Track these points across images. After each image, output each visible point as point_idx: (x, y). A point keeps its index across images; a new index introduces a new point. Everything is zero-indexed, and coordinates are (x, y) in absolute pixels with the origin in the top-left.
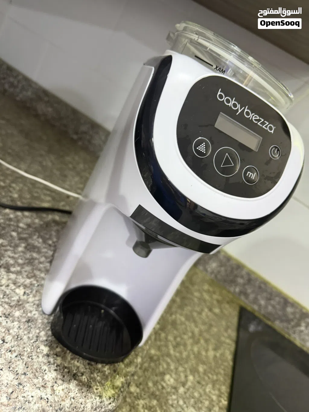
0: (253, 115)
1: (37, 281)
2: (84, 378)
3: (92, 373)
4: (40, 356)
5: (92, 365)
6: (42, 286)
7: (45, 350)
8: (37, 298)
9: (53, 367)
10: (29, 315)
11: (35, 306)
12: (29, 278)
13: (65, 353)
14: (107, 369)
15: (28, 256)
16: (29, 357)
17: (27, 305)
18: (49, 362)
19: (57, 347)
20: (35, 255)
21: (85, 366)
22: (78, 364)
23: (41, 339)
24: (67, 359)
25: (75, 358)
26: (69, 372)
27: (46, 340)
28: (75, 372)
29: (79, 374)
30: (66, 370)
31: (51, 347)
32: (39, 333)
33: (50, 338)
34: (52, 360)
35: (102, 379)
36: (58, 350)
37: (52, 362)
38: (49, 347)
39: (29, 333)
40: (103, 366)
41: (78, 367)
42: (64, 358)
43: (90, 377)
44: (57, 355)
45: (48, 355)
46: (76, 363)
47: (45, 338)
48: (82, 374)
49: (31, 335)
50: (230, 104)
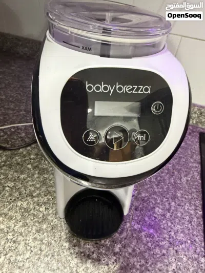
0: (126, 87)
1: (51, 195)
2: (95, 256)
3: (99, 250)
4: (65, 251)
5: (98, 243)
6: (55, 197)
7: (67, 245)
8: (54, 209)
9: (74, 256)
10: (52, 224)
11: (54, 216)
12: (46, 196)
13: (80, 242)
14: (107, 242)
15: (42, 179)
16: (58, 255)
17: (49, 217)
18: (71, 253)
19: (74, 240)
20: (46, 176)
21: (93, 246)
22: (89, 247)
23: (63, 238)
24: (81, 246)
25: (86, 243)
26: (84, 256)
27: (66, 238)
28: (88, 253)
29: (91, 254)
30: (82, 254)
31: (70, 242)
32: (60, 235)
33: (68, 235)
34: (72, 251)
35: (106, 251)
36: (75, 241)
37: (73, 252)
38: (69, 242)
39: (54, 237)
40: (105, 241)
41: (89, 249)
42: (79, 246)
43: (98, 253)
44: (75, 246)
45: (69, 249)
46: (87, 246)
47: (65, 237)
48: (93, 253)
49: (56, 239)
50: (101, 90)
